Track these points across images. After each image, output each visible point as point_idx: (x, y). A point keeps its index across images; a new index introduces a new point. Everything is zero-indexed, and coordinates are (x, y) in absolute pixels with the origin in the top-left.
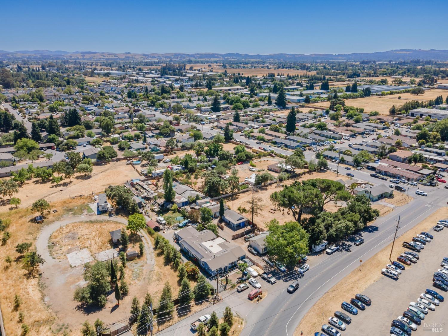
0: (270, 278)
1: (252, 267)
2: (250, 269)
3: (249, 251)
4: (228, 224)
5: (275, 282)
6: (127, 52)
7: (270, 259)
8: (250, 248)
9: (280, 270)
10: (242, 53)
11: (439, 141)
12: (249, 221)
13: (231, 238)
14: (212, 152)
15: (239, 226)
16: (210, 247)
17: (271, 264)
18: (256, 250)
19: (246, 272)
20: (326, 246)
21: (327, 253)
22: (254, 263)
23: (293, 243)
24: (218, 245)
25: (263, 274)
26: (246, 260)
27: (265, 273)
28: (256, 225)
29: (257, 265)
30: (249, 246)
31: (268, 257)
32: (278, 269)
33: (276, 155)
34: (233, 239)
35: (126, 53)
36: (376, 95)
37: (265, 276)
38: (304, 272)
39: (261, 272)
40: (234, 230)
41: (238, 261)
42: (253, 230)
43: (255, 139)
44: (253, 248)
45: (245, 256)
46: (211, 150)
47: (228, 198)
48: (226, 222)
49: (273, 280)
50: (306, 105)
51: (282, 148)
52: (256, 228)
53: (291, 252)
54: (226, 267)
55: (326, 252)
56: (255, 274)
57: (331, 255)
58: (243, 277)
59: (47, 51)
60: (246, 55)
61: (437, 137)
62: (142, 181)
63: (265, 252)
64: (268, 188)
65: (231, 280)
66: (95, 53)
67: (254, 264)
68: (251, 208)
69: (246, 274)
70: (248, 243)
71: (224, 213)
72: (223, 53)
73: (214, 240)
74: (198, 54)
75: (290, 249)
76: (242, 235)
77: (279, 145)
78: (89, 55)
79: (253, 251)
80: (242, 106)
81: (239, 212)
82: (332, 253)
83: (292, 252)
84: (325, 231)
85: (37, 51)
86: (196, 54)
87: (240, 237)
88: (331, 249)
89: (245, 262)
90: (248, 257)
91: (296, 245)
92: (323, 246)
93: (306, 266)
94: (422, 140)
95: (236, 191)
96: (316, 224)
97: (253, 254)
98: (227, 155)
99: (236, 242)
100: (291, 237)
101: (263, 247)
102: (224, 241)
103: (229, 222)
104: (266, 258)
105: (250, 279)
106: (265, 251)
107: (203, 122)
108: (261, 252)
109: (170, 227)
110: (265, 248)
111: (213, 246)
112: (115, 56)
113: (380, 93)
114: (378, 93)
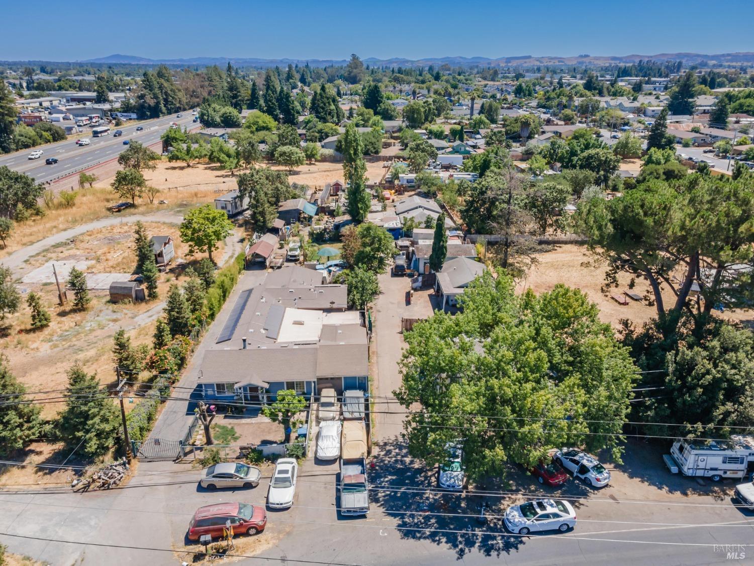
1: (348, 423)
6: (585, 54)
16: (296, 323)
24: (324, 326)
35: (581, 56)
39: (355, 452)
59: (461, 57)
65: (236, 439)
66: (529, 57)
67: (365, 419)
73: (332, 314)
74: (729, 55)
78: (519, 61)
85: (448, 58)
86: (723, 55)
107: (627, 127)
111: (301, 323)
112: (559, 62)
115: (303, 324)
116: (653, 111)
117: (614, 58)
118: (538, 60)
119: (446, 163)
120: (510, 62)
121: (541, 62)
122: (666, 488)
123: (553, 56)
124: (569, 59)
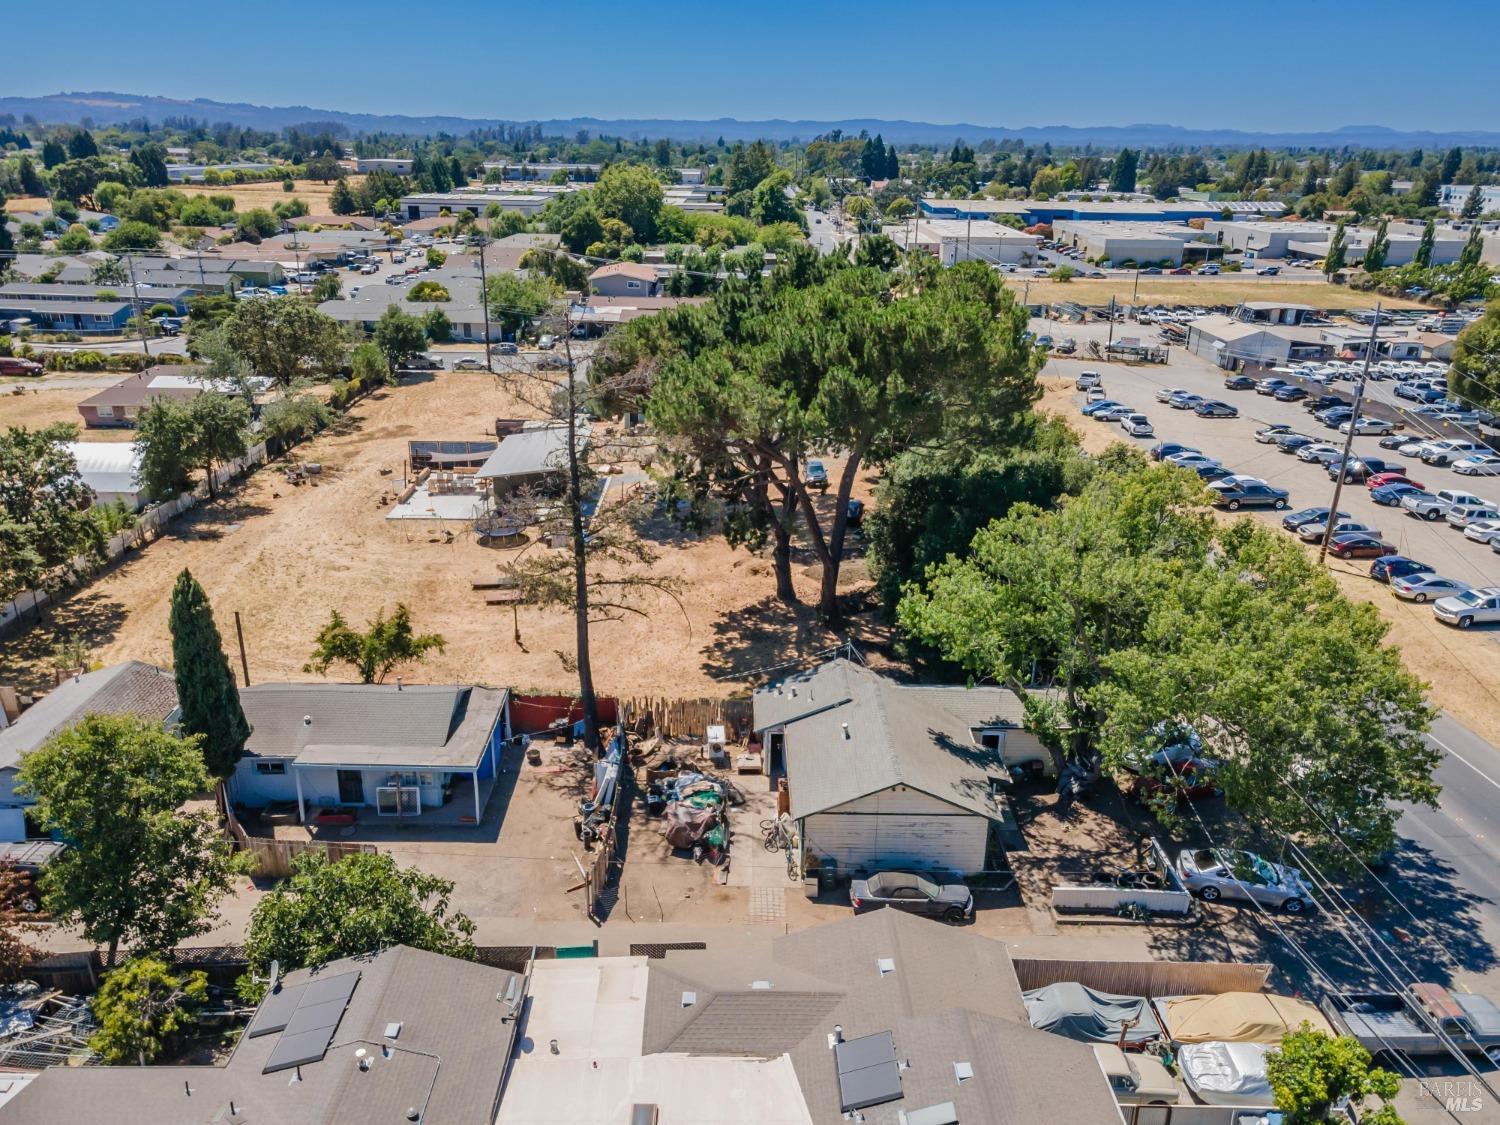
36: (189, 182)
113: (201, 177)
114: (194, 177)
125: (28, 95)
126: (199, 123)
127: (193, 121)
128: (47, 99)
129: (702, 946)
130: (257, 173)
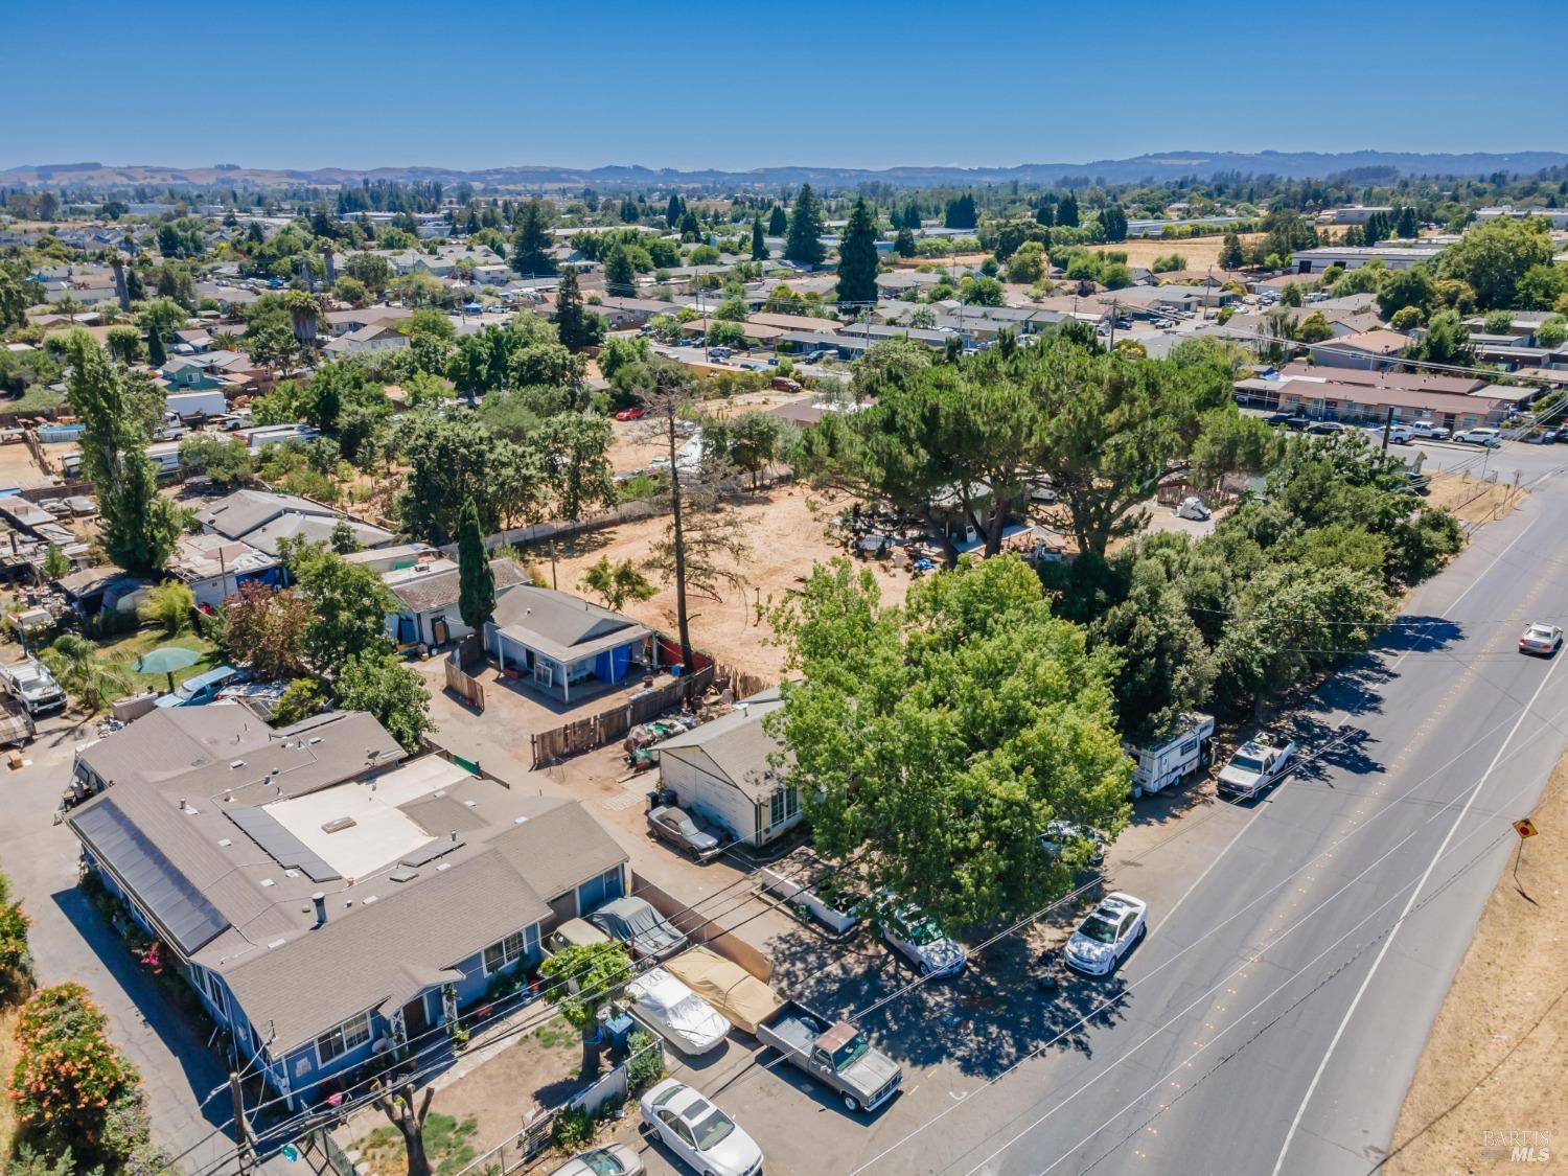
0: (841, 1057)
1: (674, 964)
2: (659, 987)
3: (662, 836)
4: (525, 674)
5: (891, 1094)
6: (225, 163)
7: (823, 885)
8: (662, 810)
9: (917, 967)
10: (655, 166)
11: (1471, 312)
12: (661, 639)
13: (528, 754)
14: (483, 369)
15: (595, 678)
16: (331, 829)
17: (839, 919)
18: (705, 820)
19: (619, 1025)
20: (1205, 747)
21: (1228, 793)
22: (696, 934)
23: (1015, 720)
24: (402, 808)
25: (773, 1021)
26: (626, 907)
27: (789, 1011)
28: (706, 661)
29: (720, 945)
30: (655, 801)
31: (809, 862)
32: (902, 957)
33: (801, 381)
34: (541, 764)
35: (220, 168)
36: (1146, 237)
37: (795, 1037)
38: (1119, 961)
39: (758, 1001)
40: (560, 706)
41: (550, 927)
42: (689, 691)
43: (703, 345)
44: (690, 811)
45: (615, 873)
46: (475, 360)
47: (544, 548)
48: (510, 663)
49: (868, 1073)
50: (903, 261)
51: (829, 362)
52: (709, 680)
53: (1009, 804)
54: (436, 994)
55: (1223, 784)
56: (702, 1026)
57: (1263, 806)
58: (590, 1072)
60: (668, 172)
61: (1461, 297)
62: (35, 496)
63: (776, 832)
64: (772, 494)
65: (469, 1128)
66: (96, 166)
67: (694, 939)
68: (668, 550)
69: (619, 1048)
70: (649, 782)
71: (491, 607)
72: (588, 168)
73: (380, 780)
74: (497, 172)
75: (999, 775)
76: (614, 729)
77: (814, 355)
78: (70, 175)
79: (688, 829)
80: (648, 260)
81: (595, 596)
82: (1263, 793)
83: (1021, 795)
84: (1196, 638)
86: (488, 172)
87: (599, 745)
88: (1254, 765)
89: (618, 927)
90: (641, 887)
91: (1042, 738)
92: (1186, 748)
93: (1124, 912)
94: (1410, 309)
95: (593, 509)
96: (1139, 589)
97: (690, 853)
98: (554, 365)
99: (562, 780)
100: (991, 676)
101: (766, 791)
102: (467, 774)
103: (530, 655)
104: (787, 875)
105: (649, 1098)
106: (776, 816)
107: (474, 305)
108: (748, 832)
109: (89, 725)
110: (776, 800)
111: (349, 824)
112: (175, 178)
113: (1159, 232)
114: (1150, 233)
115: (354, 824)
116: (488, 273)
117: (293, 174)
118: (121, 172)
119: (188, 412)
120: (50, 178)
121: (129, 177)
122: (1153, 821)
123: (156, 165)
124: (197, 172)
125: (1116, 159)
126: (1244, 175)
127: (1239, 174)
128: (1132, 161)
129: (508, 787)
130: (1215, 227)
